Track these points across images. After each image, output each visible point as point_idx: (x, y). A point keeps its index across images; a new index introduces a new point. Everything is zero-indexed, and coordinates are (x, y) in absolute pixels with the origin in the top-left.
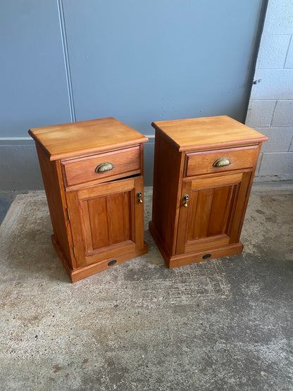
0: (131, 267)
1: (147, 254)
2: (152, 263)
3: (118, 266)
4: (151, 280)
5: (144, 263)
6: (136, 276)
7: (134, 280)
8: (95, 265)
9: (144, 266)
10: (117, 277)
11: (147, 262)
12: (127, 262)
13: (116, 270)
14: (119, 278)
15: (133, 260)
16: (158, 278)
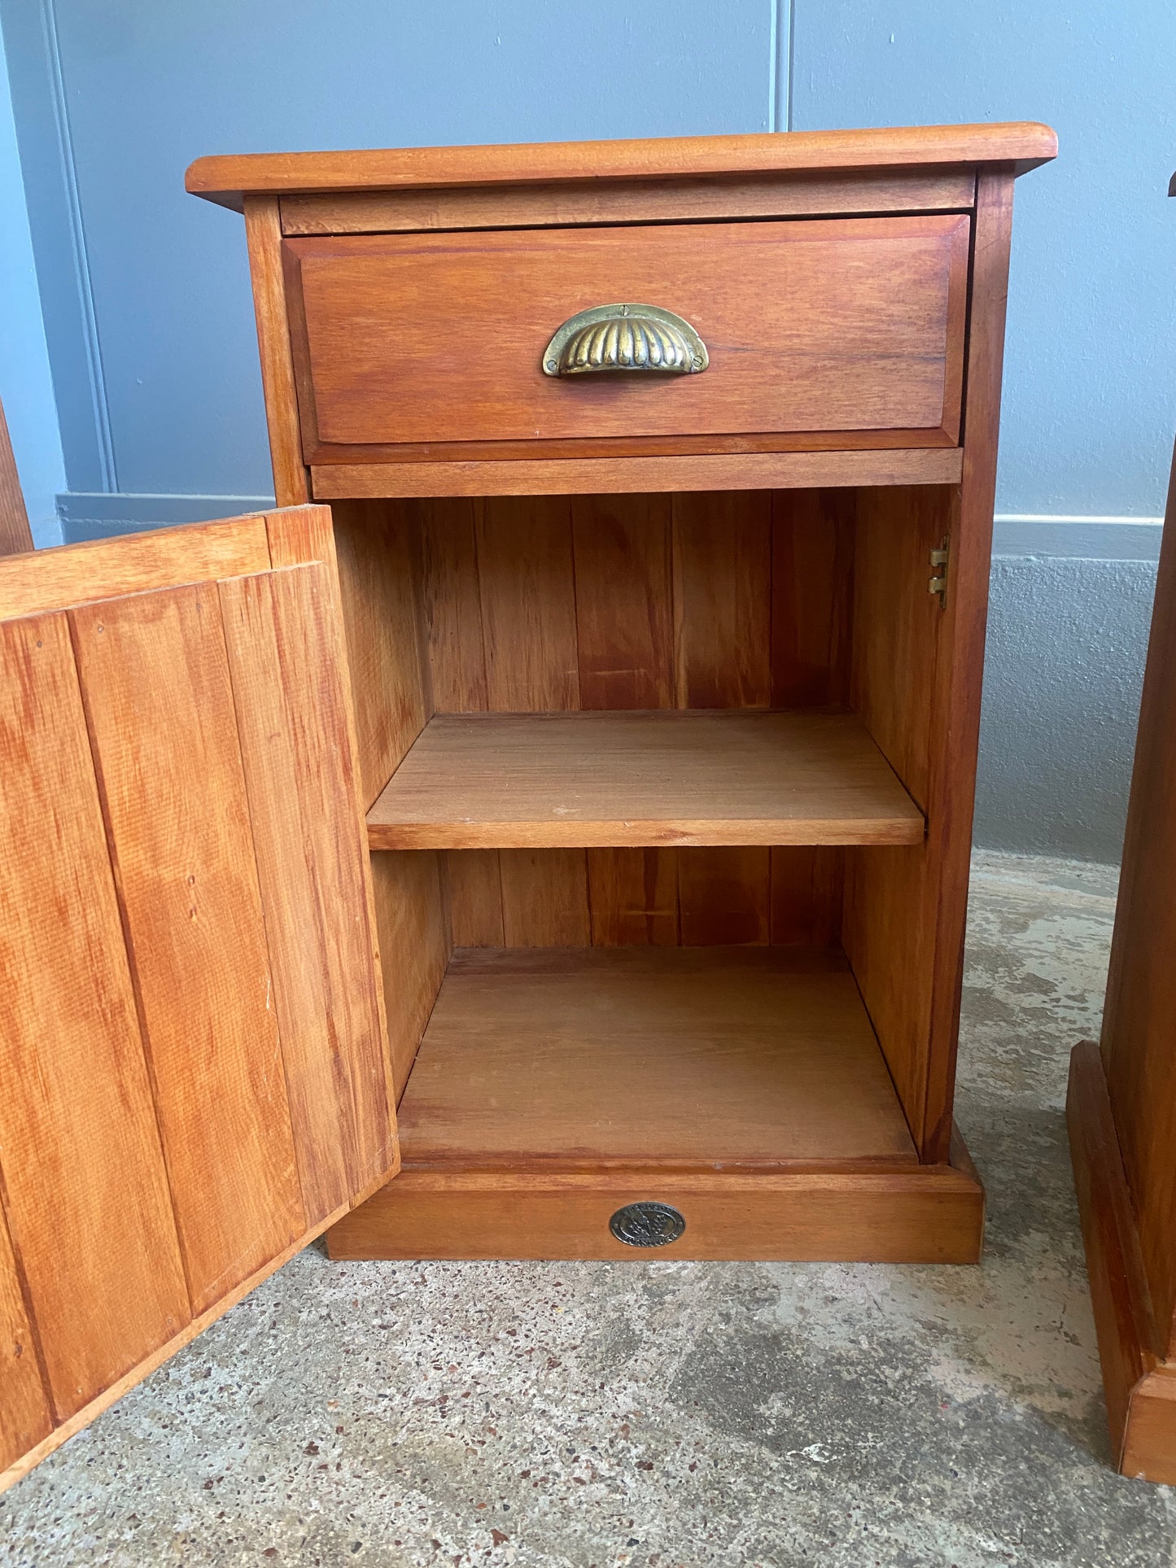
0: (782, 1314)
1: (969, 1275)
2: (972, 1357)
3: (692, 1268)
4: (888, 1502)
5: (905, 1329)
6: (775, 1407)
7: (749, 1425)
8: (511, 1182)
9: (893, 1352)
10: (631, 1344)
11: (936, 1330)
12: (772, 1270)
13: (655, 1294)
14: (643, 1361)
15: (831, 1275)
16: (966, 1516)
